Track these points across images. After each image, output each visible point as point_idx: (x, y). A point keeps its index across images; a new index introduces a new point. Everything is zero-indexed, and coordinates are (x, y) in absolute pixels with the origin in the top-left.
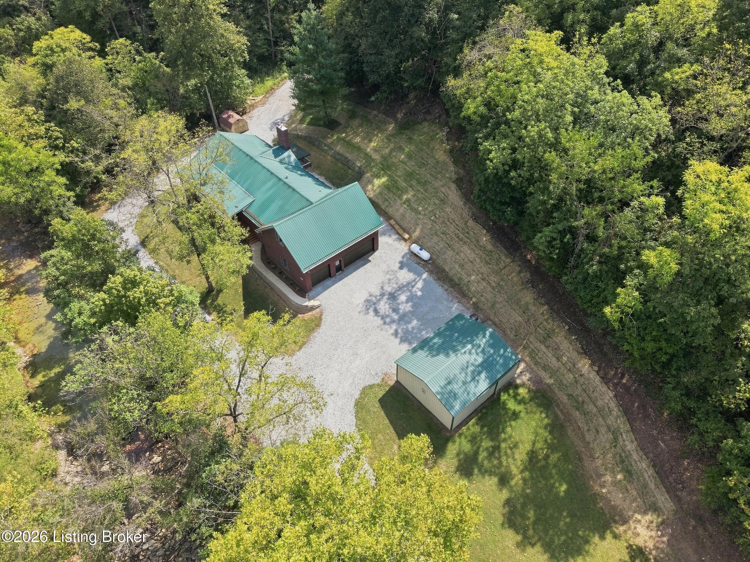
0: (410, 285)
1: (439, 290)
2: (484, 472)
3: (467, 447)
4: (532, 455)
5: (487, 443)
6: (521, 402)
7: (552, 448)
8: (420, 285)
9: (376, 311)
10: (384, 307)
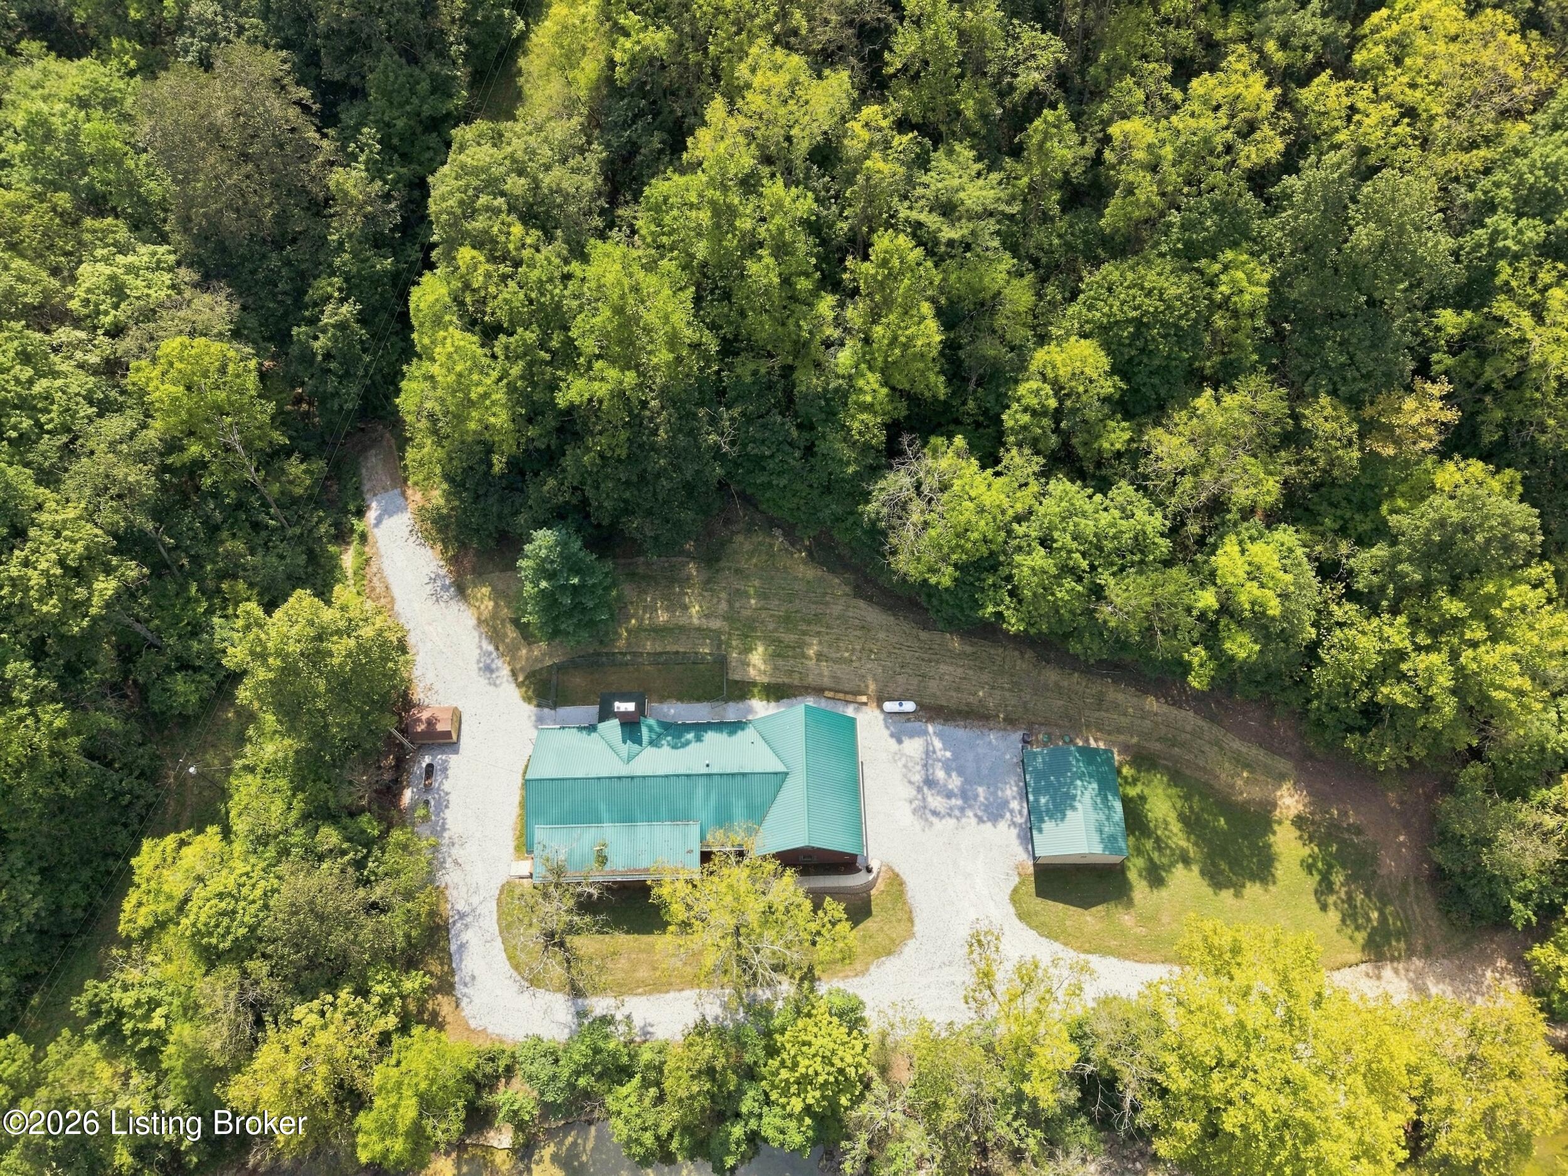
0: (929, 753)
1: (960, 733)
2: (1168, 868)
3: (1140, 862)
4: (1182, 818)
5: (1149, 844)
6: (1135, 781)
7: (1187, 798)
8: (938, 744)
9: (935, 813)
10: (936, 802)
